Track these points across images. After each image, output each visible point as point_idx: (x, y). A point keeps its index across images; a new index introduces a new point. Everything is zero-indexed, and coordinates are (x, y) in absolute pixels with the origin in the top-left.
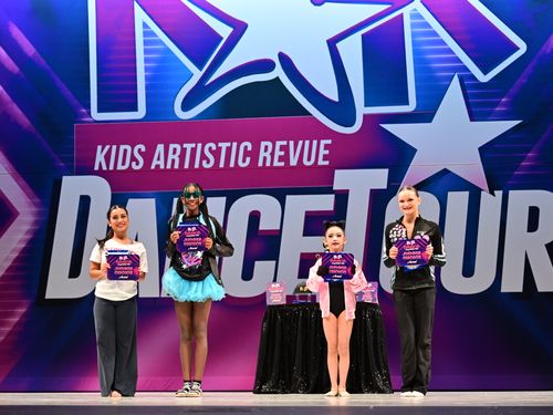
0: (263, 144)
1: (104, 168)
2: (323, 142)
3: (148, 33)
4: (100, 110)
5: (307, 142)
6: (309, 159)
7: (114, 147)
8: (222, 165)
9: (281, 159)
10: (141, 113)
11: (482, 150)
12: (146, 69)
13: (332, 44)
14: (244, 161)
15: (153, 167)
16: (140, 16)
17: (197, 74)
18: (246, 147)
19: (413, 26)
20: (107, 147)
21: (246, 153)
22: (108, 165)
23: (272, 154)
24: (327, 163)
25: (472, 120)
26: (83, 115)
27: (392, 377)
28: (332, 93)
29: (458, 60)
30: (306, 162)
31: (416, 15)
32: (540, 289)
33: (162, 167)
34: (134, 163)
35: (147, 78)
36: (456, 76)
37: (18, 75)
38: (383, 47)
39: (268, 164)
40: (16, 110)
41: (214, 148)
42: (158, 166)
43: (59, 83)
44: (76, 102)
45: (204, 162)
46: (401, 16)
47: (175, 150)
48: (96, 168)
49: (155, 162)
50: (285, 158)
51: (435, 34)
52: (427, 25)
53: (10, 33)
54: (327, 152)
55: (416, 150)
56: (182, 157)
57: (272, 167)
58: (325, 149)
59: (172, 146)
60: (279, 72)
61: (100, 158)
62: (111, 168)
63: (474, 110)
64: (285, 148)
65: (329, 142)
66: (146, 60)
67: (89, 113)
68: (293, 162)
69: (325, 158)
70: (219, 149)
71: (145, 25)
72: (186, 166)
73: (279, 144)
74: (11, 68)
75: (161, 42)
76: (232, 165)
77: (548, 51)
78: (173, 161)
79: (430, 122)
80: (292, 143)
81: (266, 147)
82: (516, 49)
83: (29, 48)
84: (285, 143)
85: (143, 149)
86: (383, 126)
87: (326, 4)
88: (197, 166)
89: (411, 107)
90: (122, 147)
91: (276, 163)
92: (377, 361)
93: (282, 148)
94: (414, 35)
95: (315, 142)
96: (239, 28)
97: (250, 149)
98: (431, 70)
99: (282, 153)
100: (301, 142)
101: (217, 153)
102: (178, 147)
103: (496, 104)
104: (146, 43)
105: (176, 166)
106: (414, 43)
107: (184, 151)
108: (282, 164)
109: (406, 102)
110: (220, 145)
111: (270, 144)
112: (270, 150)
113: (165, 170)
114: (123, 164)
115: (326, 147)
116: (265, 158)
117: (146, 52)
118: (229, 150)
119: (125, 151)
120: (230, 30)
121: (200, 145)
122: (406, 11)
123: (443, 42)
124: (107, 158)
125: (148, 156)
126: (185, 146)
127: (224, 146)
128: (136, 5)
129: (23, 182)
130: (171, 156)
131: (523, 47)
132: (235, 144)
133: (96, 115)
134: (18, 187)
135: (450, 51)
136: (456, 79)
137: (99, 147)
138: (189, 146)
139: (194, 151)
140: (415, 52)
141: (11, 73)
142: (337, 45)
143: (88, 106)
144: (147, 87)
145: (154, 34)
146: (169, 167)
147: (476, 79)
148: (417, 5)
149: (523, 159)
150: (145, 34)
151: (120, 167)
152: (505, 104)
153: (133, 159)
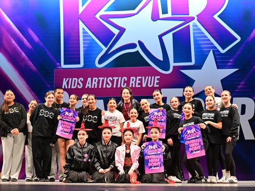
0: (132, 78)
1: (66, 87)
2: (156, 77)
3: (85, 32)
4: (65, 63)
5: (150, 77)
6: (150, 84)
7: (71, 79)
8: (115, 86)
9: (139, 84)
10: (81, 65)
11: (222, 81)
12: (84, 47)
13: (160, 37)
14: (124, 85)
15: (86, 87)
16: (82, 25)
17: (105, 49)
18: (125, 79)
19: (194, 30)
20: (68, 79)
21: (125, 82)
22: (68, 86)
23: (135, 82)
24: (158, 86)
25: (218, 68)
26: (58, 66)
27: (185, 175)
28: (160, 57)
29: (212, 44)
30: (149, 86)
31: (195, 25)
32: (246, 138)
33: (90, 87)
34: (78, 86)
35: (84, 51)
36: (211, 51)
37: (31, 49)
38: (181, 39)
39: (134, 86)
40: (30, 63)
41: (111, 79)
42: (88, 87)
43: (48, 53)
44: (55, 60)
45: (107, 85)
46: (189, 25)
47: (95, 80)
48: (63, 87)
49: (87, 85)
50: (141, 84)
51: (203, 33)
52: (200, 29)
53: (28, 32)
54: (158, 81)
55: (194, 81)
56: (98, 83)
57: (135, 87)
58: (157, 80)
59: (94, 79)
60: (138, 48)
61: (65, 83)
62: (69, 87)
63: (219, 64)
64: (141, 80)
65: (159, 77)
66: (84, 43)
67: (60, 65)
68: (144, 85)
69: (157, 84)
70: (114, 80)
71: (83, 29)
72: (100, 87)
73: (138, 78)
74: (28, 47)
75: (90, 36)
76: (119, 86)
77: (250, 40)
78: (95, 85)
79: (201, 69)
80: (143, 78)
81: (133, 79)
82: (237, 39)
83: (36, 39)
84: (141, 77)
85: (82, 80)
86: (181, 71)
87: (158, 21)
88: (104, 87)
89: (193, 63)
90: (74, 79)
91: (137, 86)
92: (178, 168)
93: (139, 80)
94: (194, 33)
95: (153, 77)
96: (122, 30)
97: (126, 80)
98: (201, 48)
99: (140, 82)
100: (147, 77)
101: (112, 82)
102: (97, 79)
103: (228, 62)
104: (84, 36)
105: (96, 87)
106: (194, 37)
107: (99, 80)
108: (139, 86)
109: (191, 61)
110: (114, 78)
111: (134, 78)
112: (134, 80)
113: (91, 88)
114: (74, 86)
115: (158, 79)
116: (132, 84)
117: (84, 40)
118: (118, 80)
119: (75, 80)
120: (118, 31)
121: (105, 78)
122: (191, 24)
123: (206, 37)
124: (68, 83)
125: (84, 83)
126: (100, 78)
127: (115, 78)
128: (80, 21)
129: (33, 93)
130: (94, 83)
131: (239, 39)
132: (120, 78)
133: (63, 66)
134: (31, 95)
135: (209, 40)
136: (211, 52)
137: (64, 79)
138: (101, 79)
139: (103, 81)
140: (195, 41)
141: (29, 48)
142: (163, 37)
143: (60, 62)
144: (84, 55)
145: (87, 33)
146: (93, 87)
147: (219, 52)
148: (195, 21)
149: (239, 85)
150: (83, 33)
151: (73, 87)
152: (232, 62)
153: (78, 84)
